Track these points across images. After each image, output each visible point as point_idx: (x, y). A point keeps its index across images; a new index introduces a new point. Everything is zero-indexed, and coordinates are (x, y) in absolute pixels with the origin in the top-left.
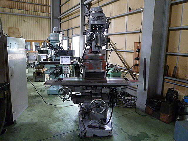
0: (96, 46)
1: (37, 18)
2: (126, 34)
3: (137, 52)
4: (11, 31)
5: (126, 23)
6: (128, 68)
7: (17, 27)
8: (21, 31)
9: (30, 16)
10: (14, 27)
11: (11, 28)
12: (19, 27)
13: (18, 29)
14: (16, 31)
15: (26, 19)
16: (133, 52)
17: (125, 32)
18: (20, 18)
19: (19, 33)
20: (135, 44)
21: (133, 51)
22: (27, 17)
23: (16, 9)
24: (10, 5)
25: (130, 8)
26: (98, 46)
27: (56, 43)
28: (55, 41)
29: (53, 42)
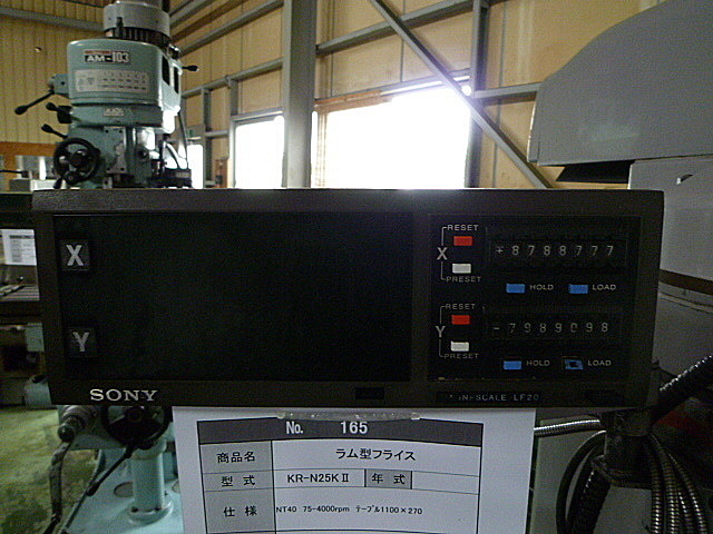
27: (129, 130)
28: (117, 112)
29: (101, 120)
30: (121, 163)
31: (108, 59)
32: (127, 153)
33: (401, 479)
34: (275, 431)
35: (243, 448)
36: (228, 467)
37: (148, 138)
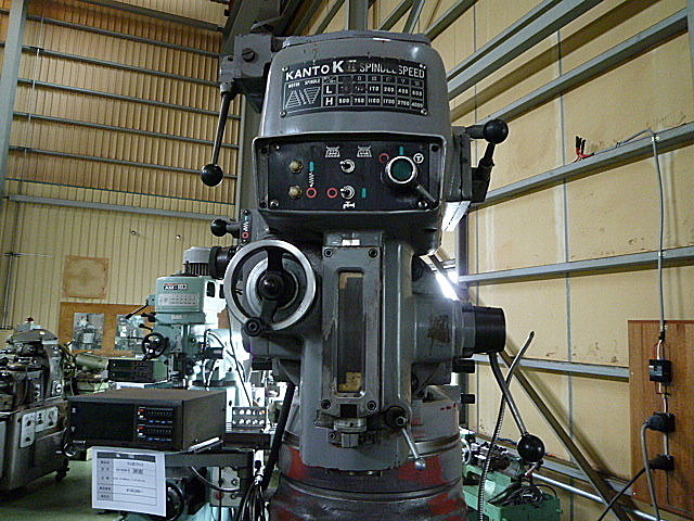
0: (334, 410)
1: (181, 222)
2: (567, 274)
3: (654, 378)
4: (77, 269)
5: (560, 220)
6: (601, 476)
7: (100, 256)
8: (113, 270)
9: (156, 216)
10: (90, 256)
11: (77, 259)
12: (108, 256)
13: (104, 265)
14: (96, 270)
15: (140, 226)
16: (626, 380)
17: (559, 262)
18: (119, 224)
19: (106, 279)
20: (631, 335)
21: (625, 373)
22: (143, 219)
23: (106, 189)
24: (89, 176)
25: (580, 143)
26: (362, 408)
27: (185, 326)
28: (179, 317)
29: (170, 322)
30: (179, 346)
31: (176, 288)
32: (183, 341)
33: (141, 472)
34: (113, 456)
35: (106, 460)
36: (103, 465)
37: (199, 330)
